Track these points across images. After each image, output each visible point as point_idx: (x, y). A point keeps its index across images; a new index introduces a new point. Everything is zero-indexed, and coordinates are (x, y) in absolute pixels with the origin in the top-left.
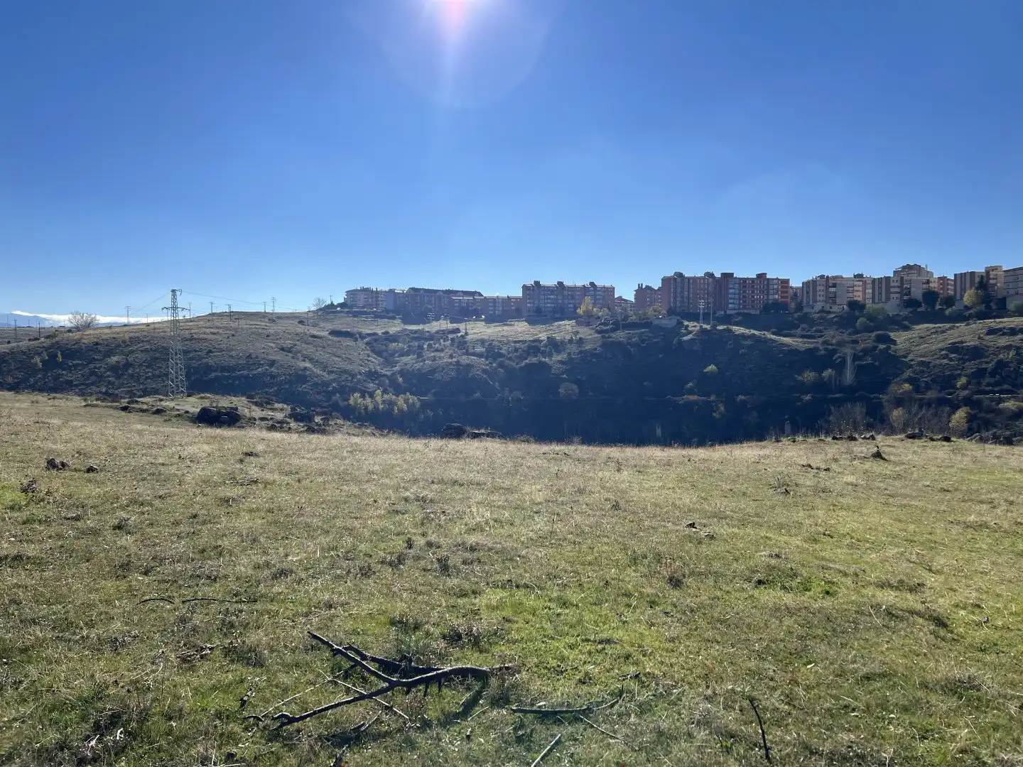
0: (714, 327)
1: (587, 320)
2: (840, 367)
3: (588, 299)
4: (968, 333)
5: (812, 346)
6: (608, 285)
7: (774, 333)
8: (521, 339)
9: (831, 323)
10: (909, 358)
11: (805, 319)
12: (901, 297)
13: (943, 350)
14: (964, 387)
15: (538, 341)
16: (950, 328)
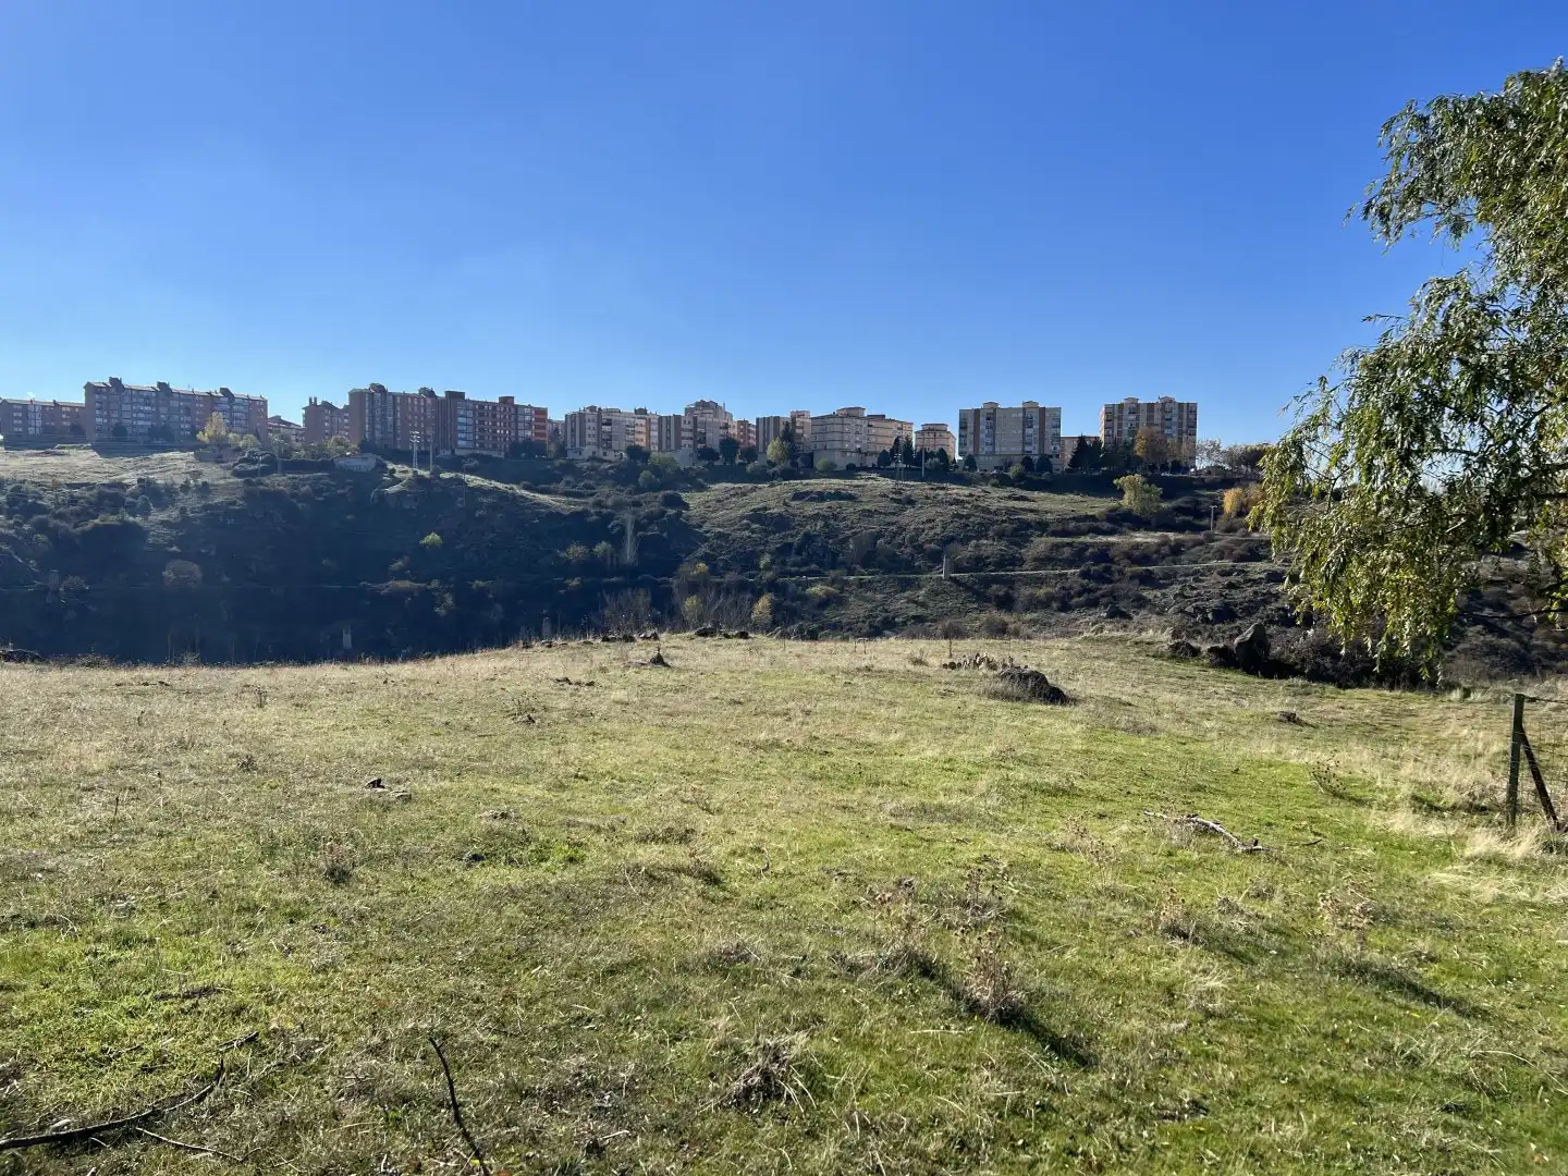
0: (436, 473)
1: (217, 452)
2: (617, 540)
3: (217, 417)
4: (770, 496)
5: (579, 508)
6: (255, 395)
7: (526, 488)
8: (84, 480)
9: (604, 477)
10: (705, 528)
11: (570, 468)
12: (695, 445)
13: (742, 518)
14: (767, 568)
15: (120, 485)
16: (753, 490)
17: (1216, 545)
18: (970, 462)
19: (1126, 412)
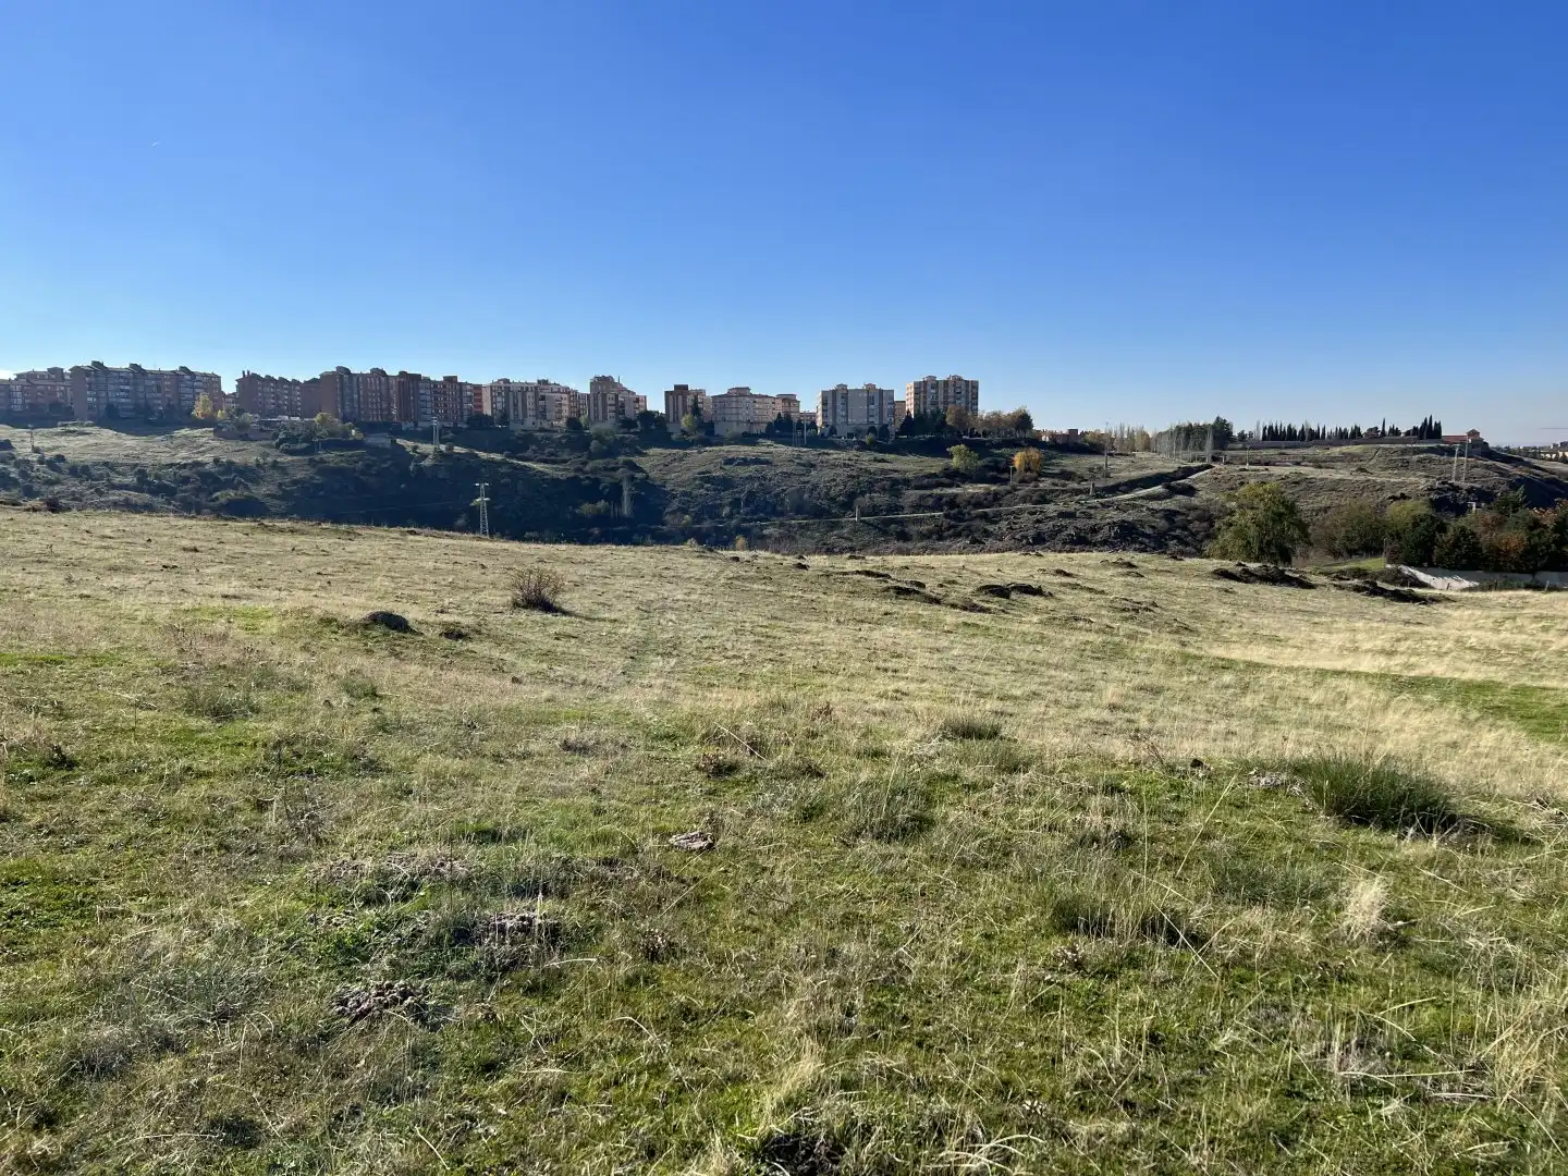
0: (450, 448)
2: (616, 498)
4: (704, 459)
5: (568, 474)
6: (210, 372)
7: (508, 456)
9: (562, 445)
10: (668, 487)
11: (526, 438)
12: (617, 417)
13: (695, 479)
14: (730, 516)
16: (686, 455)
17: (1020, 493)
18: (833, 431)
19: (929, 387)
